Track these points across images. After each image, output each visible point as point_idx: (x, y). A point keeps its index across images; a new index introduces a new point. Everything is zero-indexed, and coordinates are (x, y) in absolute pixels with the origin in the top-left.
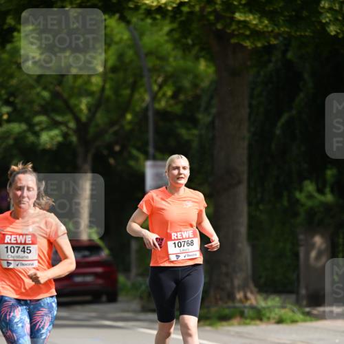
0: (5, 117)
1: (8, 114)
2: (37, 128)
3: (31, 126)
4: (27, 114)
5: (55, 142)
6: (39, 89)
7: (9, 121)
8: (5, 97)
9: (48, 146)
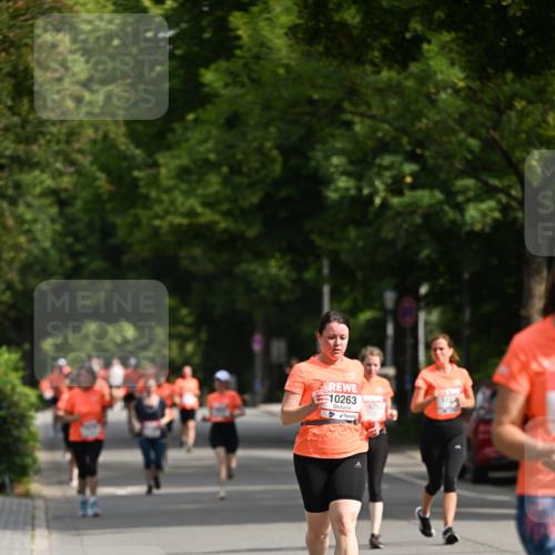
0: (409, 180)
1: (413, 175)
2: (460, 198)
3: (450, 195)
4: (443, 176)
5: (488, 220)
6: (462, 135)
7: (413, 187)
8: (408, 148)
9: (478, 227)
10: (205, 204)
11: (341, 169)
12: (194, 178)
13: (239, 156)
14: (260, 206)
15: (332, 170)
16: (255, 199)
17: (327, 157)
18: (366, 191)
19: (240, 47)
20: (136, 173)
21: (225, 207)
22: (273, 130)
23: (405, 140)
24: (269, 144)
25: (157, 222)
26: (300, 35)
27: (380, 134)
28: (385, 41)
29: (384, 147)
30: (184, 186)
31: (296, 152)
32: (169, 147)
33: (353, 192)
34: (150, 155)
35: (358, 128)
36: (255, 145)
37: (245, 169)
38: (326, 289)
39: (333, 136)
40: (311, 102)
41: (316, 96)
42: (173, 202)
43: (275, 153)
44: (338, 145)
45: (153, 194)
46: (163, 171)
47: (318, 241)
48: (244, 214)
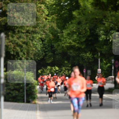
10: (73, 41)
11: (102, 34)
12: (71, 35)
13: (81, 31)
14: (85, 41)
15: (101, 34)
16: (84, 40)
17: (100, 31)
18: (108, 38)
19: (81, 7)
20: (58, 34)
21: (77, 42)
22: (88, 25)
23: (116, 27)
24: (87, 28)
25: (63, 45)
26: (94, 5)
27: (111, 26)
28: (112, 6)
29: (112, 29)
30: (69, 37)
31: (93, 30)
32: (66, 29)
33: (105, 39)
34: (62, 30)
35: (106, 25)
36: (84, 28)
37: (82, 33)
38: (99, 59)
39: (101, 26)
40: (96, 19)
41: (97, 18)
42: (66, 41)
43: (88, 30)
44: (102, 29)
45: (62, 39)
46: (64, 34)
47: (97, 49)
48: (82, 43)
